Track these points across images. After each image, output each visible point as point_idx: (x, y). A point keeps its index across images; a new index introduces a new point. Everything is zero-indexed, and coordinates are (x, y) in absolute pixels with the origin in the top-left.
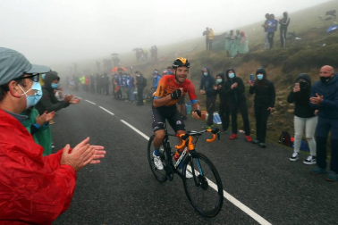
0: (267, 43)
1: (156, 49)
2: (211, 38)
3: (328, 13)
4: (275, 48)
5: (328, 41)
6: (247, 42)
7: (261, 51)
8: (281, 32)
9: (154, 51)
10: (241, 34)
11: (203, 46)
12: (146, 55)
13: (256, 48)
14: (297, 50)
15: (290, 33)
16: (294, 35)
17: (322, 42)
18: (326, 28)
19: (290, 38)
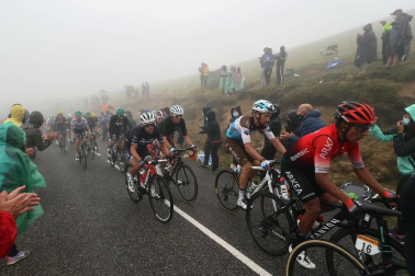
0: (264, 80)
3: (329, 48)
4: (272, 85)
5: (325, 78)
7: (258, 88)
8: (278, 70)
9: (146, 88)
10: (237, 71)
11: (198, 84)
12: (137, 93)
13: (252, 85)
14: (293, 87)
16: (292, 71)
17: (319, 79)
18: (327, 64)
19: (288, 75)
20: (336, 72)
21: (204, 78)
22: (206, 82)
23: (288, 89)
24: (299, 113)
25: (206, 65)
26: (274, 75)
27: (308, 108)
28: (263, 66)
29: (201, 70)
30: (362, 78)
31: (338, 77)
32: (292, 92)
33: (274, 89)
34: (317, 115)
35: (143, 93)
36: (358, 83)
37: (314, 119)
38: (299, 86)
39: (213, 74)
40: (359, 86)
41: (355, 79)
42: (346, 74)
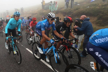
0: (66, 7)
1: (23, 9)
2: (44, 4)
4: (69, 8)
5: (90, 6)
6: (57, 6)
7: (63, 9)
8: (71, 2)
11: (41, 8)
13: (61, 8)
14: (77, 9)
15: (75, 3)
16: (77, 3)
17: (87, 6)
19: (75, 5)
20: (94, 3)
21: (43, 6)
22: (44, 7)
23: (75, 10)
24: (81, 19)
25: (44, 1)
26: (70, 4)
27: (84, 17)
28: (65, 1)
29: (42, 3)
30: (105, 5)
31: (95, 5)
32: (77, 11)
33: (70, 10)
34: (88, 20)
35: (21, 11)
36: (103, 7)
37: (87, 21)
38: (80, 9)
39: (46, 4)
40: (104, 9)
41: (102, 6)
42: (99, 4)
